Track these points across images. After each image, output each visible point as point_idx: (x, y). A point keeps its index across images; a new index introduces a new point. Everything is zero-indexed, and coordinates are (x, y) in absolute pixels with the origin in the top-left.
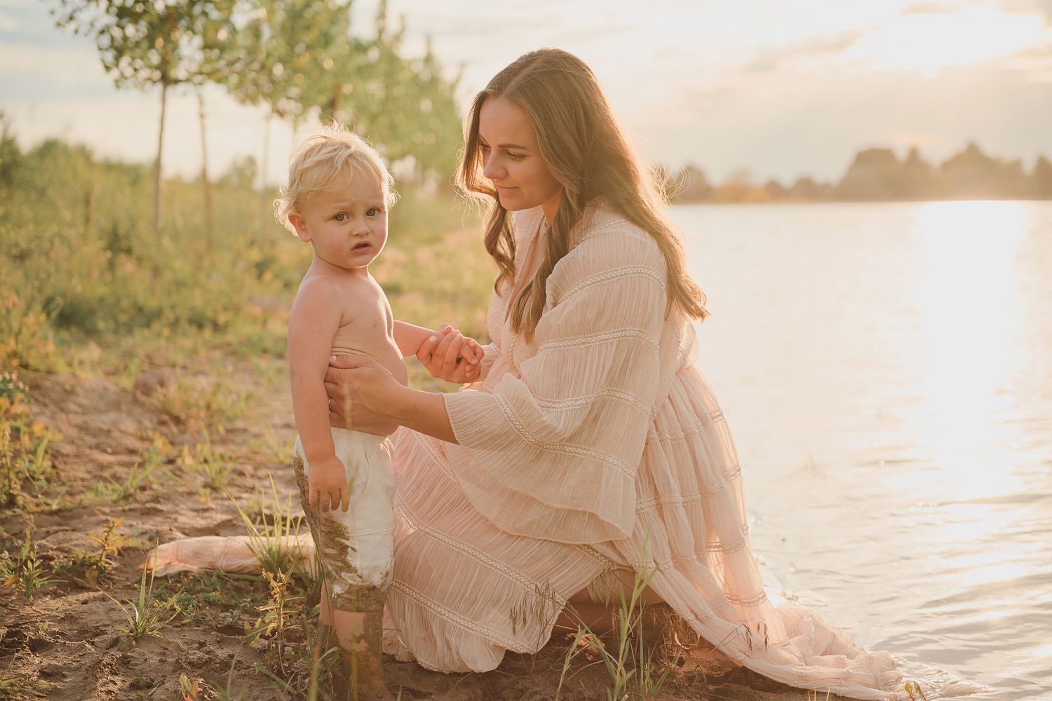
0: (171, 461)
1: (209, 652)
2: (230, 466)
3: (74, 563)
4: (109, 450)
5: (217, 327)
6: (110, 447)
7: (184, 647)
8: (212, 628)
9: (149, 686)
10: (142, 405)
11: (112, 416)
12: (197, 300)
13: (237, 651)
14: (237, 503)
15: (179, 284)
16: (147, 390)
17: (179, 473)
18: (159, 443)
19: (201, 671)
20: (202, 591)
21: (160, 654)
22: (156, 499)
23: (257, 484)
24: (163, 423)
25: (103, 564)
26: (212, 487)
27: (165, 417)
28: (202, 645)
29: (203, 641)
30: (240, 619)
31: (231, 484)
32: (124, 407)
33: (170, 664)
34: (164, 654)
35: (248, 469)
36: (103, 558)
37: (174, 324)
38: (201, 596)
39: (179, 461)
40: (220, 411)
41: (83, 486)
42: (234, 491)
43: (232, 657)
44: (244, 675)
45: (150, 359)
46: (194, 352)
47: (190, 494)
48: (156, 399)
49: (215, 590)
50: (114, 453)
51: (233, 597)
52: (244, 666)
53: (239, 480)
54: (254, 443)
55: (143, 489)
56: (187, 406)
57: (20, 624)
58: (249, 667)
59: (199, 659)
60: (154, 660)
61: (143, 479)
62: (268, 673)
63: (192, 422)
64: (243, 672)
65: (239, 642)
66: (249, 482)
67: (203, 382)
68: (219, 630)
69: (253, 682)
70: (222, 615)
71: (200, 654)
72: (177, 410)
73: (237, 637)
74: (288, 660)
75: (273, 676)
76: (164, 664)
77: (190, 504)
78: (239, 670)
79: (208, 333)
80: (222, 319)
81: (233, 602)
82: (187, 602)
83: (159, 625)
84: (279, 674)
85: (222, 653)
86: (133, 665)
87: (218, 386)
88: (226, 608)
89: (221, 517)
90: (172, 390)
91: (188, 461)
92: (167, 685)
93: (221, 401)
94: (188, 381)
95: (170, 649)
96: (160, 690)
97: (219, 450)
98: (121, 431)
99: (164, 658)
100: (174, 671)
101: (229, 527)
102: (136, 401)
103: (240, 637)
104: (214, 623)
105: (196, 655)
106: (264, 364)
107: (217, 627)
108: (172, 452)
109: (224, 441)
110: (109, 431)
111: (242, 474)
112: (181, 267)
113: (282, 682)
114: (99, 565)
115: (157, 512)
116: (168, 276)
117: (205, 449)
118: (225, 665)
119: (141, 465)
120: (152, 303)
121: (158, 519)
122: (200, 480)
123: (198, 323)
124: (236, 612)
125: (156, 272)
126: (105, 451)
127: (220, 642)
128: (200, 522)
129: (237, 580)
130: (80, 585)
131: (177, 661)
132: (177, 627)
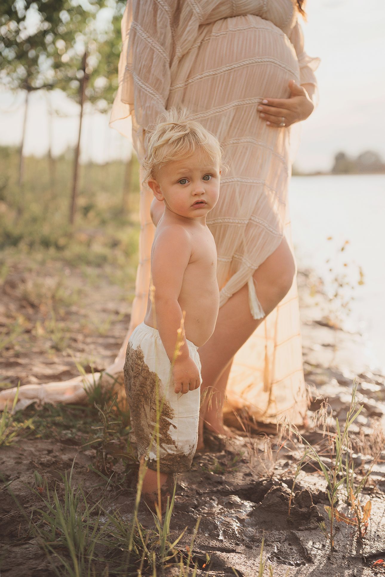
0: (28, 331)
1: (55, 457)
2: (68, 335)
5: (59, 248)
7: (37, 453)
8: (57, 441)
9: (8, 480)
10: (9, 295)
12: (46, 230)
13: (75, 456)
14: (73, 359)
15: (34, 220)
16: (13, 285)
17: (34, 339)
18: (21, 320)
19: (49, 469)
20: (50, 416)
21: (16, 458)
22: (17, 355)
23: (86, 348)
24: (22, 307)
26: (57, 348)
27: (24, 303)
28: (50, 452)
29: (51, 449)
30: (76, 435)
31: (69, 346)
33: (25, 465)
34: (20, 458)
35: (80, 337)
37: (31, 245)
38: (49, 419)
39: (33, 332)
40: (61, 300)
42: (70, 351)
43: (71, 460)
44: (80, 473)
45: (15, 267)
46: (43, 263)
47: (42, 353)
48: (18, 292)
49: (59, 415)
51: (71, 420)
52: (80, 466)
53: (74, 344)
54: (83, 321)
55: (7, 349)
56: (40, 296)
58: (83, 467)
59: (48, 461)
60: (11, 463)
62: (97, 471)
63: (43, 309)
64: (79, 470)
65: (76, 450)
66: (80, 346)
67: (50, 282)
68: (62, 442)
69: (85, 477)
70: (64, 432)
71: (49, 458)
72: (33, 298)
73: (75, 447)
74: (109, 463)
75: (99, 473)
76: (20, 465)
77: (41, 359)
78: (76, 469)
79: (52, 251)
80: (62, 241)
81: (71, 424)
82: (39, 424)
83: (16, 439)
84: (103, 472)
85: (65, 457)
87: (59, 285)
88: (67, 427)
89: (62, 368)
90: (30, 286)
91: (40, 331)
92: (22, 479)
93: (63, 294)
94: (40, 280)
95: (25, 454)
96: (16, 482)
97: (61, 325)
99: (20, 461)
100: (28, 470)
101: (68, 375)
102: (5, 293)
103: (77, 447)
104: (58, 437)
105: (46, 459)
106: (91, 271)
107: (60, 440)
108: (29, 325)
109: (63, 319)
111: (75, 340)
112: (35, 208)
113: (105, 478)
115: (17, 364)
116: (26, 216)
117: (52, 324)
118: (67, 465)
119: (8, 334)
120: (16, 231)
121: (18, 369)
122: (48, 344)
123: (46, 243)
124: (74, 430)
125: (20, 211)
127: (63, 450)
128: (48, 371)
129: (74, 409)
131: (31, 463)
132: (31, 440)
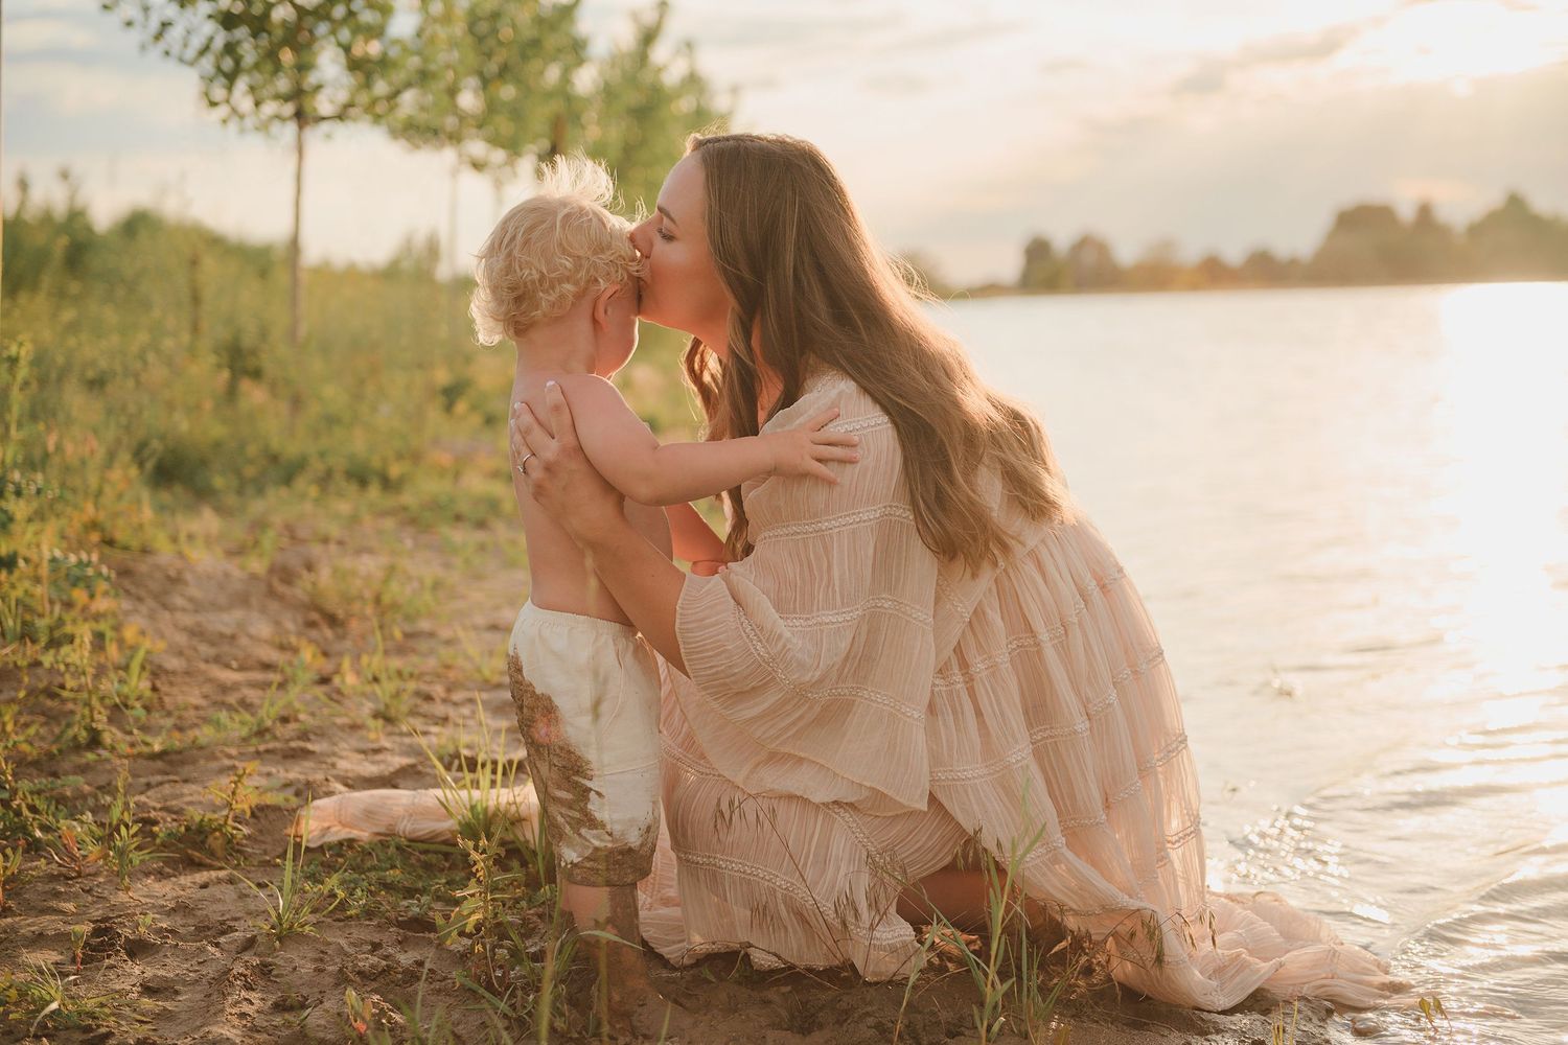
0: (324, 680)
1: (386, 958)
2: (412, 686)
3: (188, 829)
4: (234, 664)
5: (388, 484)
6: (236, 659)
7: (351, 950)
8: (390, 922)
9: (303, 1007)
10: (281, 598)
11: (238, 614)
12: (358, 444)
13: (429, 956)
14: (423, 741)
15: (332, 420)
16: (287, 576)
17: (337, 696)
18: (307, 654)
19: (375, 985)
20: (374, 868)
21: (316, 960)
22: (304, 736)
23: (451, 712)
24: (312, 624)
25: (230, 829)
26: (386, 717)
27: (315, 616)
28: (376, 947)
29: (377, 941)
30: (430, 909)
31: (413, 713)
32: (254, 601)
33: (330, 974)
34: (321, 960)
35: (438, 690)
36: (230, 822)
37: (325, 480)
38: (373, 875)
39: (337, 680)
40: (395, 606)
41: (198, 718)
42: (418, 723)
43: (420, 964)
44: (439, 991)
45: (290, 531)
46: (354, 520)
47: (354, 727)
48: (300, 591)
49: (393, 867)
50: (242, 669)
51: (420, 877)
52: (438, 977)
53: (426, 707)
54: (445, 653)
55: (285, 720)
56: (348, 599)
57: (111, 918)
58: (445, 979)
59: (372, 966)
60: (307, 968)
61: (285, 707)
62: (475, 986)
63: (355, 626)
64: (437, 985)
65: (430, 942)
66: (439, 709)
67: (369, 565)
68: (400, 925)
69: (451, 1000)
70: (405, 903)
71: (374, 960)
72: (333, 604)
73: (427, 935)
74: (501, 967)
75: (482, 991)
76: (322, 975)
77: (354, 742)
78: (431, 983)
79: (374, 492)
80: (395, 471)
81: (420, 885)
82: (352, 885)
83: (313, 918)
84: (489, 987)
85: (406, 959)
86: (277, 976)
87: (391, 570)
88: (410, 893)
89: (398, 761)
90: (325, 576)
91: (349, 680)
92: (327, 1005)
93: (395, 591)
94: (347, 563)
95: (330, 952)
96: (317, 1012)
97: (396, 663)
98: (251, 637)
99: (321, 966)
100: (337, 985)
101: (412, 775)
102: (271, 593)
103: (432, 935)
104: (392, 915)
105: (368, 961)
106: (459, 536)
107: (397, 921)
108: (327, 666)
109: (401, 650)
110: (233, 637)
111: (428, 698)
112: (333, 395)
113: (495, 1000)
114: (224, 831)
115: (306, 754)
116: (314, 410)
117: (374, 662)
118: (411, 976)
119: (282, 686)
120: (291, 449)
121: (308, 764)
122: (368, 707)
123: (360, 477)
124: (425, 899)
125: (297, 403)
126: (228, 666)
127: (402, 943)
128: (369, 769)
129: (426, 852)
130: (197, 860)
131: (341, 970)
132: (339, 920)
